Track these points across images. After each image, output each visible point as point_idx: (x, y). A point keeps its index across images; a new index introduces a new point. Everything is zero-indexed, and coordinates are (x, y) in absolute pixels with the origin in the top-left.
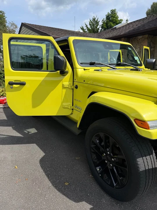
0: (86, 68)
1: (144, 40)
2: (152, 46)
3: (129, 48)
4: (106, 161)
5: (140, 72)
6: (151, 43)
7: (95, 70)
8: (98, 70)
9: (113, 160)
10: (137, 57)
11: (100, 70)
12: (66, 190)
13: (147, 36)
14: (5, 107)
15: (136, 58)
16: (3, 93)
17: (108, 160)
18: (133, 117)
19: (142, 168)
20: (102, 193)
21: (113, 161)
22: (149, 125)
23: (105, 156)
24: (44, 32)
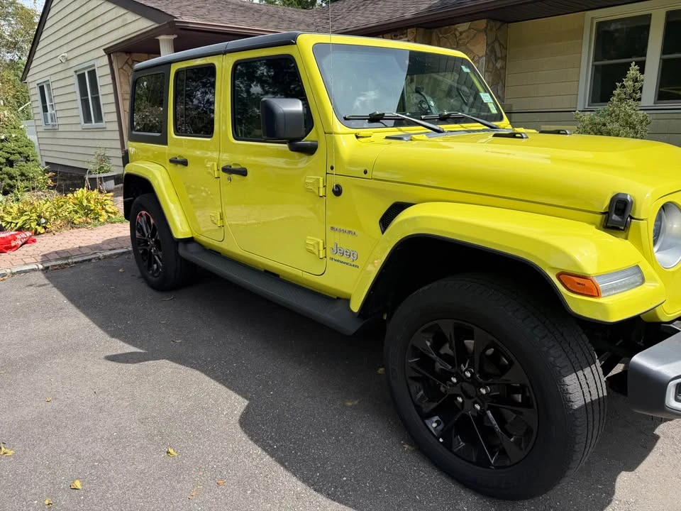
0: (362, 132)
1: (475, 36)
2: (499, 55)
3: (463, 67)
4: (460, 399)
5: (524, 140)
6: (497, 45)
7: (387, 138)
8: (399, 138)
9: (483, 391)
10: (488, 94)
11: (405, 138)
12: (350, 496)
13: (482, 23)
14: (47, 268)
15: (486, 97)
16: (24, 218)
17: (466, 395)
18: (553, 268)
19: (578, 401)
20: (453, 487)
21: (482, 394)
22: (600, 286)
23: (457, 383)
24: (153, 5)
